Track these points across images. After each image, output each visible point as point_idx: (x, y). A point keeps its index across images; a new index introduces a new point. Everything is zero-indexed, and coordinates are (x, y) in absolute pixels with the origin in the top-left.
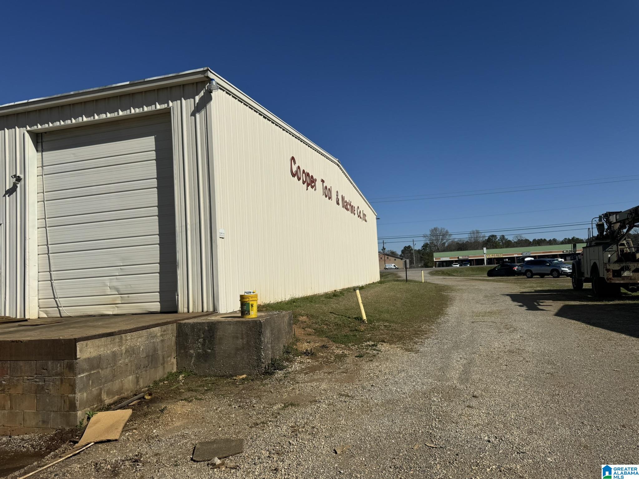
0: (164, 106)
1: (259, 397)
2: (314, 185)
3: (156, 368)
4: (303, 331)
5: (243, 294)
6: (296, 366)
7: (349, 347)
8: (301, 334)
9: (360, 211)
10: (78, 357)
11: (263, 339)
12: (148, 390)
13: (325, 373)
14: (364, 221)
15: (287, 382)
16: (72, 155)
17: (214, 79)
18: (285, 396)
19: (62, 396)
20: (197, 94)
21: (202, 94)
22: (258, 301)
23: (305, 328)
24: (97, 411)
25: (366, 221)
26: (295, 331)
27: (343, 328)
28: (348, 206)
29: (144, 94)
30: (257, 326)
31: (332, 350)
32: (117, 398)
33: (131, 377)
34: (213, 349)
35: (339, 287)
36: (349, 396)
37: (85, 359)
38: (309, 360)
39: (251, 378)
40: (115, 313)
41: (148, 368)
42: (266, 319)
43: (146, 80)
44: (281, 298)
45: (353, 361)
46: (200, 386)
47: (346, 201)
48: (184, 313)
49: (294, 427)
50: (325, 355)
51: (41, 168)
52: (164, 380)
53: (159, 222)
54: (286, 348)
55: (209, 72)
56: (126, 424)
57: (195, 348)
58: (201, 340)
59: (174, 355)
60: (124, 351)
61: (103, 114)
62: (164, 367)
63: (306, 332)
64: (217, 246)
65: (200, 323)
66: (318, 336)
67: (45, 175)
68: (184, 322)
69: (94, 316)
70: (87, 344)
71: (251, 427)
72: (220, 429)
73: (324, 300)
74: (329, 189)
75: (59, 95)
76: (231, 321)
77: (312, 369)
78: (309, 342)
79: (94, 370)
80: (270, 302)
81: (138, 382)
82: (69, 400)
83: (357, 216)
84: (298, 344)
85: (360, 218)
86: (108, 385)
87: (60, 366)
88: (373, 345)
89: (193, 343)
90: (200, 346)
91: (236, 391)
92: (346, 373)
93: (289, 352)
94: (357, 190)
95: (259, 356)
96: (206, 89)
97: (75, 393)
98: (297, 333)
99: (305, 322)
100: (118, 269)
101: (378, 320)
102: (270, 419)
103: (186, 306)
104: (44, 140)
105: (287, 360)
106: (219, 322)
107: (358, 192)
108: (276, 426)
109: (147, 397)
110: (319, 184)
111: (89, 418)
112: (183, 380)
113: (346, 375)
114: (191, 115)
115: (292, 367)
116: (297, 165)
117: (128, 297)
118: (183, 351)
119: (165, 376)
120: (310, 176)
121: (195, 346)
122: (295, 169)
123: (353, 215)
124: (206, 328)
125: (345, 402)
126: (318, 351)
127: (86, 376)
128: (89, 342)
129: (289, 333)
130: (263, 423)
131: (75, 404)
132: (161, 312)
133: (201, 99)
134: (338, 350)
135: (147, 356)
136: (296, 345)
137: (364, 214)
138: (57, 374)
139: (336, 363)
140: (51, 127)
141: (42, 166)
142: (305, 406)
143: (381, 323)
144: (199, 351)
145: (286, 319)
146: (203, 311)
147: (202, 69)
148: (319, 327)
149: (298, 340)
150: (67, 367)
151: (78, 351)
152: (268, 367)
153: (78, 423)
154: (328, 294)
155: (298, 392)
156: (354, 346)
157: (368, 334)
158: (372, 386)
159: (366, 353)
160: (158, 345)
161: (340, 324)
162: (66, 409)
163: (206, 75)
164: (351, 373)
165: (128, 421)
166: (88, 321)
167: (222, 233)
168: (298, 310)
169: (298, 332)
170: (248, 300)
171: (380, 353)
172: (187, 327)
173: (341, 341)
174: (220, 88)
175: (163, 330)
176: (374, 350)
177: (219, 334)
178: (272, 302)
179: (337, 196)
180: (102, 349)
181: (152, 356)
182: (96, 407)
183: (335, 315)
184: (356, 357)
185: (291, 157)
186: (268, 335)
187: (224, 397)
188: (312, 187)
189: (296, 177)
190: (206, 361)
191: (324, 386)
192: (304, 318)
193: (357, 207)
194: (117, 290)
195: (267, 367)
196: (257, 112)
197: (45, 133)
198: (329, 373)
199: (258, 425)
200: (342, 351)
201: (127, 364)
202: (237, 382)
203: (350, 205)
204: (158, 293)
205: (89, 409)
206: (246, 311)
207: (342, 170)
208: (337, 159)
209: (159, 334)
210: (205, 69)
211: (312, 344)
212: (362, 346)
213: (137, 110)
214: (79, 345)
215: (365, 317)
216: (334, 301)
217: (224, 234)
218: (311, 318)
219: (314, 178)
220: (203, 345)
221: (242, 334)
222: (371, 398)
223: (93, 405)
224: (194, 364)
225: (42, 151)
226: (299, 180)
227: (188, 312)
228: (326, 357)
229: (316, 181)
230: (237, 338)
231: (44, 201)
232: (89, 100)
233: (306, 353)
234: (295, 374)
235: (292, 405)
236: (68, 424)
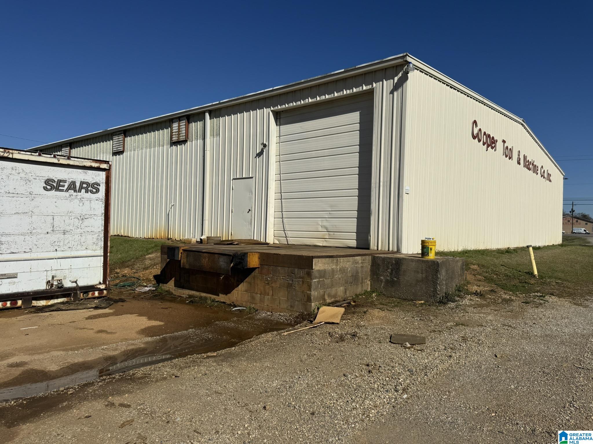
0: (369, 87)
1: (436, 317)
2: (494, 146)
3: (357, 285)
4: (474, 277)
5: (424, 239)
6: (466, 301)
7: (517, 295)
8: (472, 279)
9: (544, 170)
10: (313, 268)
11: (439, 276)
12: (352, 299)
13: (491, 310)
14: (548, 181)
15: (458, 311)
16: (300, 128)
17: (411, 63)
18: (457, 319)
19: (303, 292)
20: (396, 76)
21: (400, 75)
22: (436, 246)
23: (476, 275)
24: (323, 305)
25: (550, 181)
26: (467, 276)
27: (512, 279)
28: (530, 166)
29: (354, 78)
30: (434, 266)
31: (500, 295)
32: (334, 300)
33: (342, 288)
34: (398, 278)
35: (513, 245)
36: (511, 327)
37: (317, 270)
38: (478, 299)
39: (428, 304)
40: (323, 245)
41: (352, 284)
42: (442, 261)
43: (357, 67)
44: (454, 248)
45: (519, 305)
46: (389, 303)
47: (528, 160)
48: (374, 250)
49: (464, 337)
50: (493, 297)
51: (278, 137)
52: (362, 295)
53: (359, 179)
54: (458, 287)
55: (407, 56)
56: (342, 316)
57: (385, 276)
58: (389, 270)
59: (369, 278)
60: (339, 270)
61: (323, 96)
62: (362, 285)
63: (475, 278)
64: (403, 200)
65: (389, 258)
66: (488, 283)
67: (281, 143)
68: (377, 255)
69: (310, 246)
70: (318, 260)
71: (430, 332)
72: (408, 329)
73: (496, 255)
74: (510, 149)
75: (294, 83)
76: (413, 259)
77: (481, 306)
78: (479, 286)
79: (321, 279)
80: (444, 250)
81: (346, 292)
82: (307, 296)
83: (541, 175)
84: (468, 286)
85: (544, 177)
86: (328, 291)
87: (302, 272)
88: (541, 296)
89: (384, 272)
90: (388, 275)
91: (417, 310)
92: (511, 312)
93: (460, 291)
94: (542, 149)
95: (436, 288)
96: (404, 70)
97: (311, 291)
98: (468, 278)
99: (476, 270)
100: (327, 213)
101: (550, 277)
102: (444, 330)
103: (376, 245)
104: (281, 117)
105: (459, 296)
106: (403, 259)
107: (544, 151)
108: (450, 335)
109: (353, 303)
110: (499, 145)
111: (318, 309)
112: (375, 297)
113: (511, 313)
114: (390, 93)
115: (463, 301)
116: (478, 128)
117: (334, 234)
118: (375, 277)
119: (363, 292)
120: (491, 137)
121: (385, 274)
122: (476, 131)
123: (535, 174)
124: (394, 262)
125: (508, 330)
126: (487, 293)
127: (317, 281)
128: (320, 259)
129: (462, 276)
130: (439, 331)
131: (311, 298)
132: (357, 248)
133: (398, 80)
134: (505, 295)
135: (352, 276)
136: (467, 287)
137: (549, 174)
138: (300, 278)
139: (503, 304)
140: (287, 107)
141: (280, 136)
142: (473, 327)
143: (553, 280)
144: (387, 278)
145: (460, 264)
146: (389, 250)
147: (402, 55)
148: (489, 276)
149: (468, 283)
150: (306, 274)
151: (314, 264)
152: (443, 298)
153: (312, 311)
154: (500, 250)
155: (467, 318)
156: (522, 295)
157: (538, 287)
158: (534, 324)
159: (533, 301)
160: (359, 269)
161: (510, 276)
162: (305, 300)
163: (405, 59)
164: (515, 313)
165: (343, 314)
166: (309, 248)
167: (407, 190)
168: (470, 260)
169: (470, 277)
170: (428, 244)
171: (547, 303)
172: (379, 259)
173: (509, 289)
174: (416, 69)
175: (363, 259)
176: (542, 300)
177: (404, 267)
178: (446, 250)
179: (519, 155)
180: (327, 266)
181: (355, 276)
182: (322, 303)
183: (505, 268)
184: (522, 302)
185: (473, 120)
186: (444, 274)
187: (408, 312)
188: (492, 148)
189: (477, 139)
190: (392, 286)
191: (490, 317)
192: (475, 267)
193: (541, 166)
194: (326, 228)
195: (441, 298)
196: (445, 84)
197: (282, 111)
198: (496, 310)
199: (435, 331)
200: (509, 297)
201: (340, 279)
202: (417, 304)
203: (533, 164)
204: (355, 234)
205: (318, 303)
206: (425, 253)
207: (526, 129)
208: (522, 119)
209: (360, 262)
210: (405, 54)
211: (481, 288)
212: (530, 295)
213: (348, 92)
214: (315, 261)
215: (536, 272)
216: (506, 257)
217: (409, 190)
218: (482, 268)
219: (495, 139)
220: (391, 274)
221: (422, 269)
222: (532, 331)
223: (320, 301)
224: (384, 288)
225: (280, 125)
226: (479, 142)
227: (378, 250)
228: (494, 299)
229: (497, 141)
230: (418, 272)
231: (280, 162)
232: (314, 85)
233: (476, 294)
234: (465, 306)
235: (462, 325)
236: (306, 310)
